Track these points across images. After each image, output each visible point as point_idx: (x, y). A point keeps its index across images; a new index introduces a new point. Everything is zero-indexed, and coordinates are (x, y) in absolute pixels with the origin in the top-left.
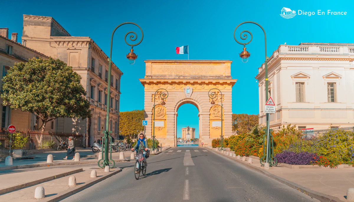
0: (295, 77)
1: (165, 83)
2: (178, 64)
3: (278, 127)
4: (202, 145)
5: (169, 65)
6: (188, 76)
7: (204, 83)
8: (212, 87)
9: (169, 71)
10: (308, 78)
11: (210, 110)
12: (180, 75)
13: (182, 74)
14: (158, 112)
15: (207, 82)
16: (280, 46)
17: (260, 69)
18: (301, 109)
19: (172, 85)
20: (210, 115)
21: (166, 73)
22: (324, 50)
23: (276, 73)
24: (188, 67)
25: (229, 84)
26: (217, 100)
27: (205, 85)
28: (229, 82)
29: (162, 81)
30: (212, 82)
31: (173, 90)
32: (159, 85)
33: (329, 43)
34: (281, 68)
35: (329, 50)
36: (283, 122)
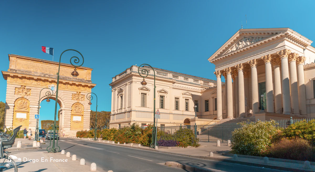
0: (141, 90)
1: (30, 79)
2: (44, 63)
3: (128, 123)
4: (64, 136)
5: (35, 63)
6: (54, 75)
7: (68, 83)
8: (75, 87)
9: (35, 68)
10: (149, 91)
11: (72, 107)
12: (46, 74)
13: (48, 73)
14: (21, 105)
15: (71, 83)
16: (132, 66)
17: (113, 79)
18: (144, 111)
19: (37, 81)
20: (71, 111)
21: (32, 70)
22: (159, 74)
23: (128, 84)
24: (54, 67)
25: (89, 87)
26: (78, 99)
27: (69, 85)
28: (89, 85)
29: (28, 76)
30: (75, 84)
31: (38, 86)
32: (23, 80)
33: (161, 69)
34: (132, 82)
35: (162, 74)
36: (132, 120)
